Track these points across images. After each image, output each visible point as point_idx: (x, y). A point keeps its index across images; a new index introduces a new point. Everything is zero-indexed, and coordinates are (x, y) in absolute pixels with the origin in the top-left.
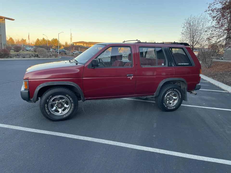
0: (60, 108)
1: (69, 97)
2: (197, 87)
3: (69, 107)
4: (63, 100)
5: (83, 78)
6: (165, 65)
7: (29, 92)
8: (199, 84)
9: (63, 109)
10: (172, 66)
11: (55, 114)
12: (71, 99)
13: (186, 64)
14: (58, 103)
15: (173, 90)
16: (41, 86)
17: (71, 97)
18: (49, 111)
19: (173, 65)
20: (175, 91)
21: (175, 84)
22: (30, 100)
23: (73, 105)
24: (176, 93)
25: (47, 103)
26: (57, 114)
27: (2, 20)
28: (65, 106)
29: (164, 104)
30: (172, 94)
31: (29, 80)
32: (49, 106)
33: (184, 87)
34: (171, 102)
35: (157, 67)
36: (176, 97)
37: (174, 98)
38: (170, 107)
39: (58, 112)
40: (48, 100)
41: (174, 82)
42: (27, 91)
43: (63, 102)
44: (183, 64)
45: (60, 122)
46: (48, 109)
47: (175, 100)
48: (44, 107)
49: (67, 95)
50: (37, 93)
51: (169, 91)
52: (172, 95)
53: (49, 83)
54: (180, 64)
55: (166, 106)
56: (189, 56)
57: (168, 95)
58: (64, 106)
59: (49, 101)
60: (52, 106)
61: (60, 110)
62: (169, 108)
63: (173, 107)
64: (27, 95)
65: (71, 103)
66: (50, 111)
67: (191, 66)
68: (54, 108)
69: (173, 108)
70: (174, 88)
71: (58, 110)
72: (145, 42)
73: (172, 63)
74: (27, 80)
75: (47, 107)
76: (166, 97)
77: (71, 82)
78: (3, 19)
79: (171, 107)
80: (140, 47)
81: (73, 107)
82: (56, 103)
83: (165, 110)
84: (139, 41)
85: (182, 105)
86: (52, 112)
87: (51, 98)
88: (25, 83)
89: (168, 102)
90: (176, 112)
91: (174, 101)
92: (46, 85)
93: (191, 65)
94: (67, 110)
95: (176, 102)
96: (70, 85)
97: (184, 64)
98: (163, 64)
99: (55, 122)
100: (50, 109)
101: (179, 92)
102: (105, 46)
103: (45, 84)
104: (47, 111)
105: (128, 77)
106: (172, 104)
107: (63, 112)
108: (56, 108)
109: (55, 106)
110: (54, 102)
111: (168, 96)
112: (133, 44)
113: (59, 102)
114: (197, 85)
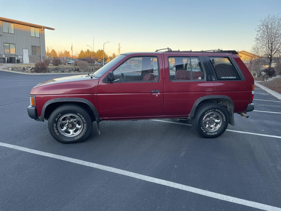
0: (72, 128)
1: (81, 116)
2: (248, 108)
3: (81, 128)
4: (75, 120)
5: (98, 94)
6: (203, 79)
7: (36, 109)
8: (252, 104)
9: (74, 130)
10: (212, 80)
11: (65, 135)
12: (83, 118)
13: (233, 78)
14: (68, 122)
15: (214, 111)
16: (49, 102)
17: (83, 116)
18: (58, 132)
19: (214, 79)
20: (217, 112)
21: (219, 104)
22: (38, 118)
23: (85, 125)
24: (219, 115)
25: (56, 122)
26: (67, 136)
27: (41, 29)
28: (77, 126)
29: (202, 128)
30: (213, 116)
31: (36, 96)
32: (58, 126)
33: (230, 107)
34: (212, 126)
35: (192, 81)
36: (219, 121)
37: (216, 121)
38: (210, 133)
39: (69, 133)
40: (56, 119)
41: (218, 101)
42: (34, 108)
43: (75, 121)
44: (227, 78)
45: (71, 145)
46: (57, 129)
47: (217, 123)
48: (53, 126)
49: (79, 114)
50: (45, 110)
51: (208, 111)
52: (214, 118)
53: (58, 99)
54: (223, 78)
55: (204, 131)
56: (237, 67)
57: (208, 116)
58: (75, 126)
59: (58, 120)
60: (62, 126)
61: (71, 131)
62: (208, 134)
63: (215, 132)
64: (33, 113)
65: (84, 123)
66: (60, 131)
67: (240, 81)
68: (65, 128)
69: (214, 134)
70: (215, 109)
71: (69, 130)
72: (178, 50)
73: (212, 77)
74: (34, 96)
75: (56, 127)
76: (205, 119)
77: (83, 99)
78: (43, 28)
79: (212, 133)
80: (169, 57)
81: (85, 128)
82: (66, 123)
83: (204, 136)
84: (170, 49)
85: (226, 130)
86: (62, 133)
87: (60, 117)
88: (32, 98)
89: (207, 126)
90: (219, 139)
91: (216, 126)
93: (240, 79)
94: (79, 131)
95: (219, 126)
96: (81, 102)
97: (229, 78)
98: (200, 78)
99: (65, 145)
100: (59, 130)
101: (222, 114)
102: (125, 56)
103: (53, 100)
104: (56, 131)
105: (153, 94)
106: (213, 129)
107: (74, 133)
108: (67, 128)
109: (65, 126)
110: (64, 122)
111: (208, 119)
112: (161, 54)
113: (70, 121)
114: (248, 105)
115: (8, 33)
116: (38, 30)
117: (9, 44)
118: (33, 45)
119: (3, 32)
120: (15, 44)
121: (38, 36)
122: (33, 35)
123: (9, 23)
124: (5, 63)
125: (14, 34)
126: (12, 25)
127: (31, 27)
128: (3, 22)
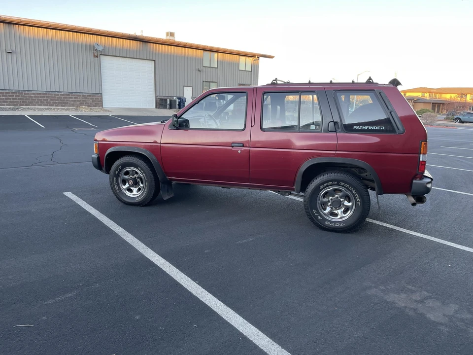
0: (134, 186)
1: (142, 171)
3: (143, 187)
5: (162, 144)
6: (319, 129)
9: (137, 189)
10: (335, 131)
11: (127, 194)
12: (144, 175)
13: (378, 128)
15: (338, 185)
17: (144, 172)
18: (119, 188)
19: (338, 130)
22: (102, 169)
23: (147, 184)
24: (349, 193)
25: (117, 176)
26: (129, 195)
29: (315, 211)
30: (339, 195)
32: (119, 181)
34: (338, 212)
36: (351, 204)
37: (345, 204)
38: (331, 222)
39: (132, 191)
40: (117, 172)
41: (362, 171)
42: (97, 157)
43: (138, 178)
44: (366, 128)
46: (118, 185)
47: (347, 208)
48: (113, 181)
49: (140, 169)
54: (358, 128)
55: (319, 218)
56: (390, 109)
57: (329, 193)
58: (139, 185)
59: (119, 173)
60: (124, 182)
61: (135, 190)
62: (327, 223)
63: (340, 222)
64: (97, 162)
65: (145, 181)
66: (121, 188)
67: (392, 134)
68: (127, 185)
69: (337, 225)
70: (339, 181)
71: (131, 188)
74: (98, 142)
75: (117, 182)
79: (335, 223)
80: (267, 93)
81: (147, 188)
86: (123, 191)
87: (120, 170)
88: (96, 145)
89: (328, 209)
91: (344, 212)
92: (113, 150)
93: (393, 131)
94: (141, 191)
95: (349, 213)
97: (371, 128)
98: (313, 127)
100: (121, 186)
101: (354, 192)
104: (116, 187)
105: (234, 149)
106: (339, 217)
107: (136, 193)
108: (129, 185)
109: (127, 183)
110: (126, 177)
111: (330, 198)
112: (253, 88)
113: (133, 177)
114: (414, 181)
115: (210, 67)
116: (249, 60)
117: (209, 82)
118: (241, 83)
119: (203, 66)
120: (217, 82)
121: (249, 68)
122: (242, 68)
123: (212, 53)
124: (202, 110)
125: (217, 68)
126: (216, 55)
127: (241, 57)
128: (205, 52)
